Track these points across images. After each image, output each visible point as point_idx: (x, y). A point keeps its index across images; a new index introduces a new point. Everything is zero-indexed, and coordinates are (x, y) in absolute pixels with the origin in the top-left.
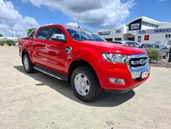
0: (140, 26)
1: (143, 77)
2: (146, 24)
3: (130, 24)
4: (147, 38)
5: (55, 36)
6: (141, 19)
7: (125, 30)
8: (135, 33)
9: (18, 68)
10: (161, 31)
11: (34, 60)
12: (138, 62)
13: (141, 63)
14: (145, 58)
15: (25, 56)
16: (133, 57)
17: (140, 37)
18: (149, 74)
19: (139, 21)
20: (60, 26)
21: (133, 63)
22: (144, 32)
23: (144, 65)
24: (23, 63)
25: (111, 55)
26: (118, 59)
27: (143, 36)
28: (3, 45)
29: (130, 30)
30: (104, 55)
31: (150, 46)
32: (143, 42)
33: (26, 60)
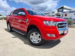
0: (63, 10)
1: (65, 33)
2: (66, 9)
3: (58, 9)
4: (66, 15)
5: (20, 13)
6: (63, 7)
7: (56, 12)
8: (61, 13)
9: (6, 29)
10: (72, 12)
11: (12, 25)
12: (62, 25)
13: (64, 26)
14: (66, 23)
15: (8, 24)
16: (60, 22)
17: (63, 15)
18: (68, 32)
19: (63, 8)
20: (23, 8)
21: (59, 26)
22: (65, 12)
23: (65, 27)
24: (8, 27)
25: (48, 21)
26: (52, 24)
27: (64, 15)
28: (2, 19)
29: (58, 12)
30: (44, 22)
31: (67, 19)
32: (64, 17)
33: (9, 26)
